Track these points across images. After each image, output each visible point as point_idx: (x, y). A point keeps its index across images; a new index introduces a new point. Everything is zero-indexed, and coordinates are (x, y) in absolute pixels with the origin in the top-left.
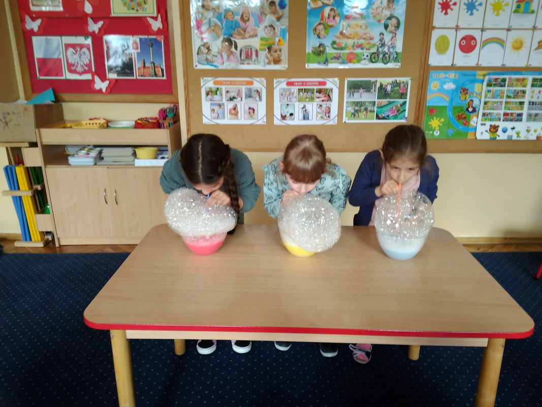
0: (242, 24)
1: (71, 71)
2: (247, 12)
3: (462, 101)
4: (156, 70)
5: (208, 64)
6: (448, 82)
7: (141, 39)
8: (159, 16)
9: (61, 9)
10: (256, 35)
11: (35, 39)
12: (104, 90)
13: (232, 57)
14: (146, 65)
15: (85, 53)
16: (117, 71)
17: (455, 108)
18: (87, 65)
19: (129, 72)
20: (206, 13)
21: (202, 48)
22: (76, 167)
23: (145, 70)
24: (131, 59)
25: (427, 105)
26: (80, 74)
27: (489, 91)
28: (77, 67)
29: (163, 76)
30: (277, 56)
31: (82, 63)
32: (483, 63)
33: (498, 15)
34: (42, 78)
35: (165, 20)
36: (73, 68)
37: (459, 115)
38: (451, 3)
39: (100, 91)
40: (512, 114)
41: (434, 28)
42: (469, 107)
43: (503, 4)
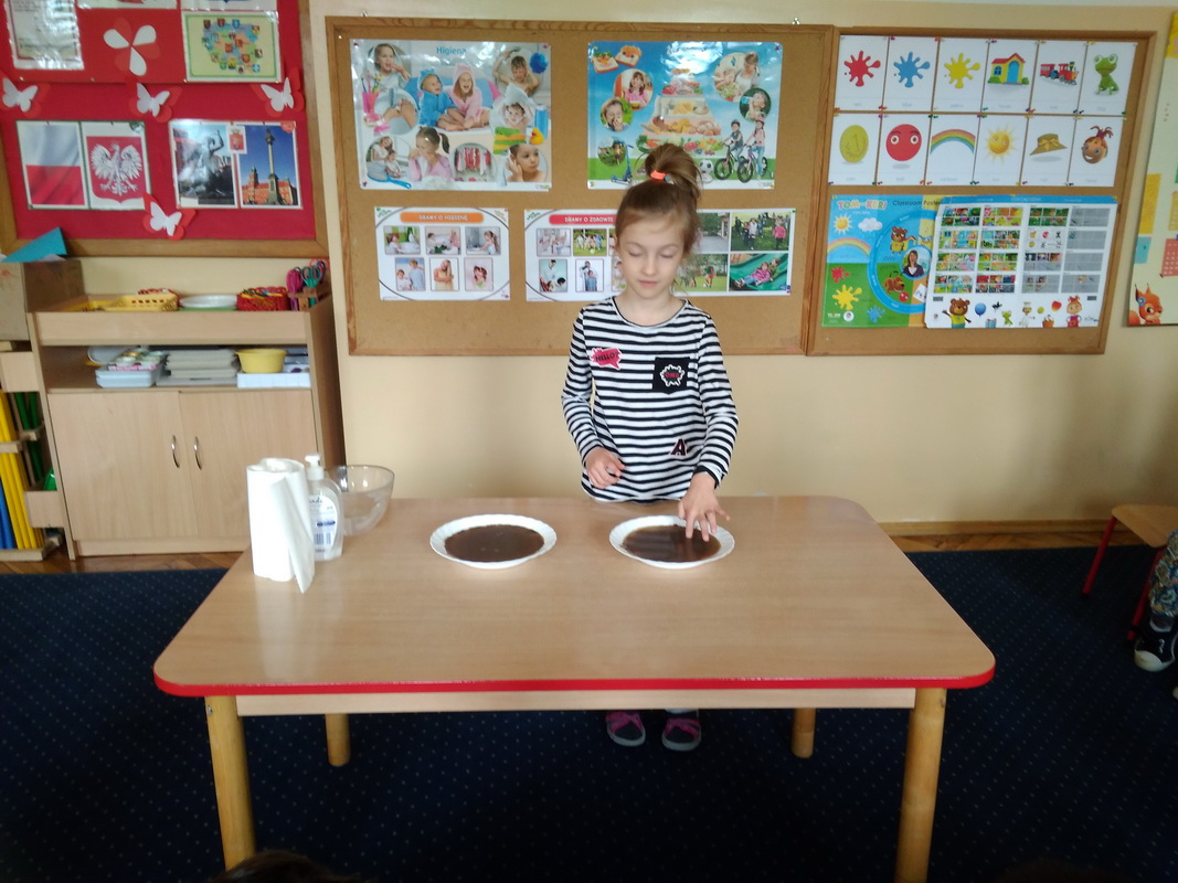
0: (459, 102)
1: (100, 193)
2: (467, 78)
3: (896, 253)
4: (281, 189)
5: (389, 180)
6: (866, 216)
7: (248, 128)
8: (287, 81)
9: (79, 64)
10: (487, 124)
11: (23, 127)
12: (170, 232)
13: (438, 166)
14: (260, 181)
15: (129, 156)
16: (198, 193)
17: (882, 267)
18: (133, 181)
19: (224, 194)
20: (384, 79)
21: (377, 148)
22: (113, 391)
23: (258, 191)
24: (227, 169)
25: (828, 261)
26: (120, 199)
27: (948, 234)
28: (113, 184)
29: (295, 203)
30: (530, 165)
31: (123, 177)
32: (936, 181)
33: (960, 86)
34: (36, 206)
35: (299, 91)
36: (105, 187)
37: (890, 282)
38: (869, 63)
39: (163, 234)
40: (993, 277)
41: (837, 111)
42: (909, 265)
43: (968, 66)
